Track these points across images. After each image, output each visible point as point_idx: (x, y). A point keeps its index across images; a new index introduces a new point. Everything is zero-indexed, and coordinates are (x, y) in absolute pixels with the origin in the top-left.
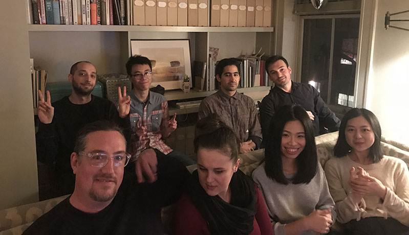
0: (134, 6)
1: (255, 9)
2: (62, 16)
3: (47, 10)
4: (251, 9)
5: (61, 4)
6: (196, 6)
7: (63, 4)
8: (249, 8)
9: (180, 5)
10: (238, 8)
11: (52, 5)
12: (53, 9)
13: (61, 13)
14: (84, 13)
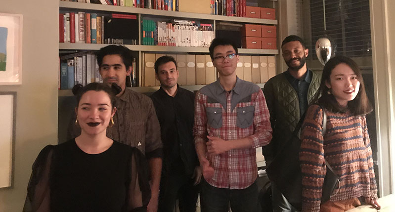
0: (146, 68)
1: (260, 66)
2: (76, 80)
3: (62, 75)
4: (255, 66)
5: (76, 69)
6: (204, 65)
7: (78, 69)
8: (253, 64)
9: (188, 65)
10: (244, 66)
11: (67, 71)
12: (68, 74)
13: (76, 77)
14: (97, 77)
